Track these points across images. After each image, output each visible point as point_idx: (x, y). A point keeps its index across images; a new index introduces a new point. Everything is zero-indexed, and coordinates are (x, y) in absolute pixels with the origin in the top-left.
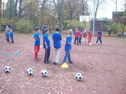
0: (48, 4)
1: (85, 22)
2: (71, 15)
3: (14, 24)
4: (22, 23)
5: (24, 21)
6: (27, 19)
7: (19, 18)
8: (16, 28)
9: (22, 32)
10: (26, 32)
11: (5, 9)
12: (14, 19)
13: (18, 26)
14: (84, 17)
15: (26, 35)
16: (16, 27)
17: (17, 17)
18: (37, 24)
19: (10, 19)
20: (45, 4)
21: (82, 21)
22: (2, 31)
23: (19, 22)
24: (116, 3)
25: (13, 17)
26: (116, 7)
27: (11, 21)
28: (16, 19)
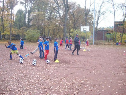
0: (54, 14)
1: (86, 32)
2: (75, 25)
3: (23, 34)
4: (30, 32)
5: (32, 31)
6: (35, 29)
7: (28, 28)
8: (25, 38)
9: (30, 41)
10: (34, 41)
11: (14, 19)
12: (23, 29)
13: (26, 35)
14: (85, 27)
15: (34, 44)
16: (25, 36)
17: (25, 27)
18: (44, 33)
19: (20, 29)
20: (52, 14)
21: (83, 31)
22: (12, 39)
23: (27, 32)
24: (114, 14)
25: (22, 27)
26: (115, 18)
27: (20, 31)
28: (25, 29)
